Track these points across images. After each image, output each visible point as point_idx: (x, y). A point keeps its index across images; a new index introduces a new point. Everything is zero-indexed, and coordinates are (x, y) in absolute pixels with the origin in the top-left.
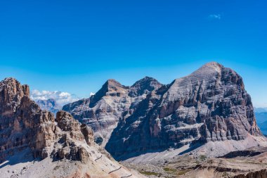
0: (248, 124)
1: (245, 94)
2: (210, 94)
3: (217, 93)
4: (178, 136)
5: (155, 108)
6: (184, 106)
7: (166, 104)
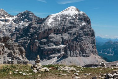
0: (92, 47)
1: (91, 29)
2: (71, 28)
3: (75, 27)
4: (49, 52)
5: (35, 33)
6: (54, 33)
7: (43, 31)
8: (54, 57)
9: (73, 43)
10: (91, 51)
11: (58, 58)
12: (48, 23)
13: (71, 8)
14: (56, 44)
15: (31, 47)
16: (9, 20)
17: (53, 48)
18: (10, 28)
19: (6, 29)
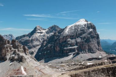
0: (97, 46)
1: (97, 33)
3: (84, 33)
4: (67, 51)
5: (57, 39)
7: (62, 37)
8: (71, 54)
10: (97, 49)
11: (73, 55)
12: (66, 32)
13: (81, 20)
15: (55, 48)
16: (43, 32)
17: (70, 49)
18: (43, 37)
19: (41, 38)
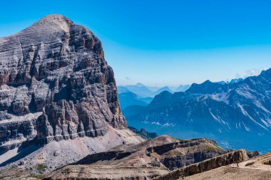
0: (109, 111)
1: (105, 67)
2: (52, 67)
3: (63, 64)
6: (9, 85)
8: (12, 147)
9: (60, 105)
10: (107, 120)
14: (15, 111)
17: (6, 124)
